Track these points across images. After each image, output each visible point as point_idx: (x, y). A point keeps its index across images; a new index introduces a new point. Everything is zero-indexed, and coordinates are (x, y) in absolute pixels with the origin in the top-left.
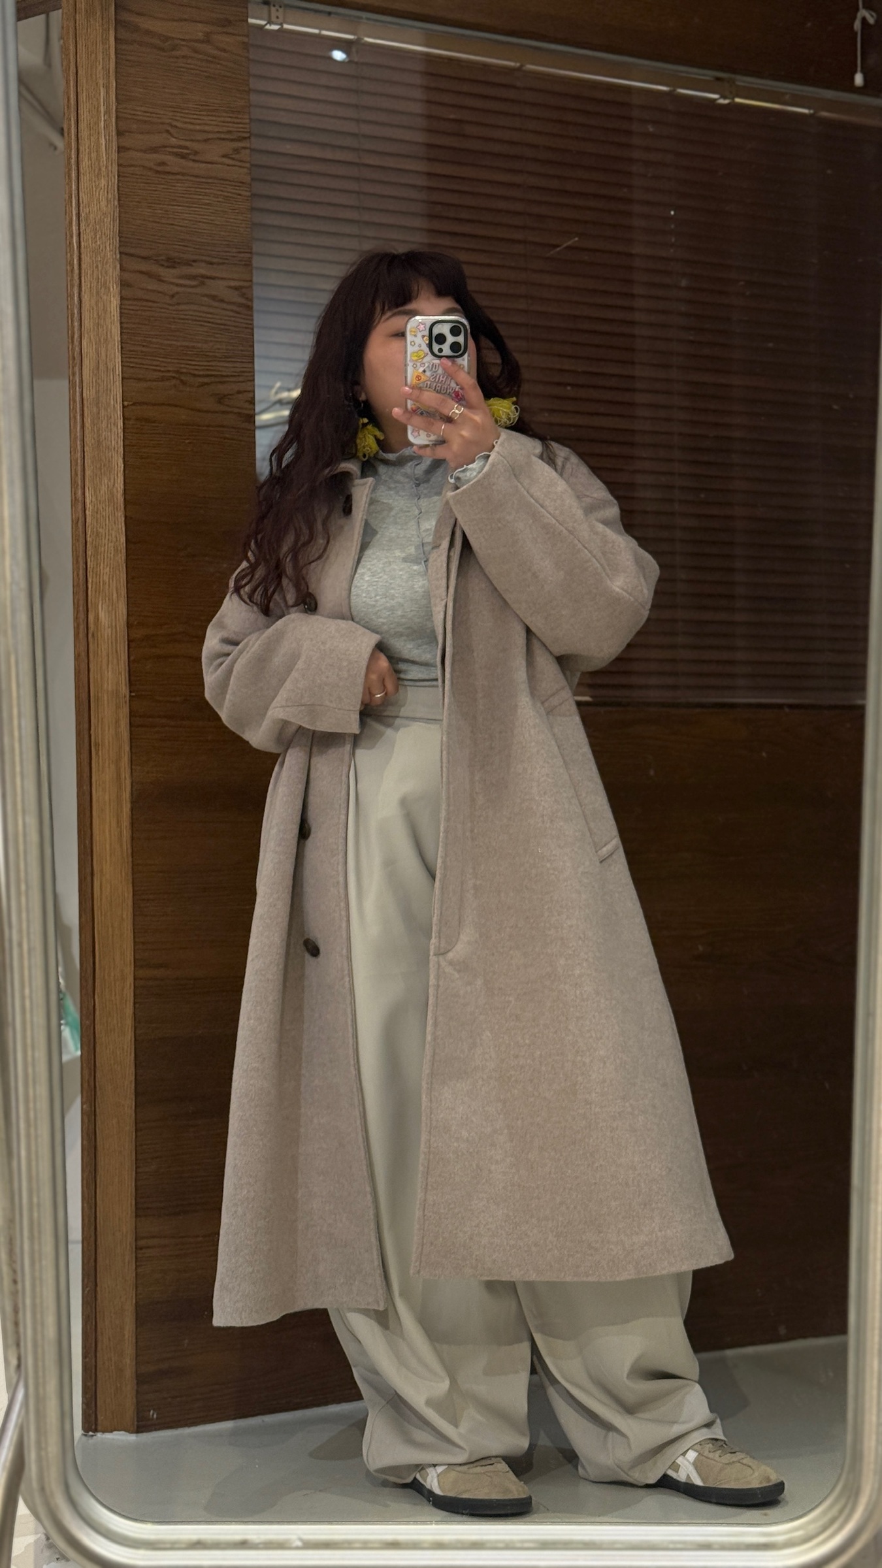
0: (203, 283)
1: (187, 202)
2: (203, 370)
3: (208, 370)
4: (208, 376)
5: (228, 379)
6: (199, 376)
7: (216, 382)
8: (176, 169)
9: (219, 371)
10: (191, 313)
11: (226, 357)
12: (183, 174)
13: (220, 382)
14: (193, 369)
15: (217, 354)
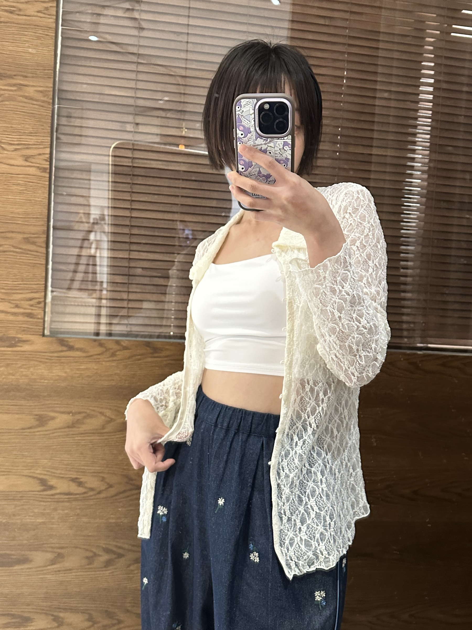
0: (20, 89)
1: (13, 40)
2: (17, 141)
3: (20, 141)
4: (18, 144)
5: (31, 146)
6: (14, 144)
7: (24, 148)
8: (7, 20)
9: (27, 141)
10: (12, 107)
11: (32, 133)
12: (11, 23)
13: (27, 148)
14: (11, 140)
15: (27, 131)
